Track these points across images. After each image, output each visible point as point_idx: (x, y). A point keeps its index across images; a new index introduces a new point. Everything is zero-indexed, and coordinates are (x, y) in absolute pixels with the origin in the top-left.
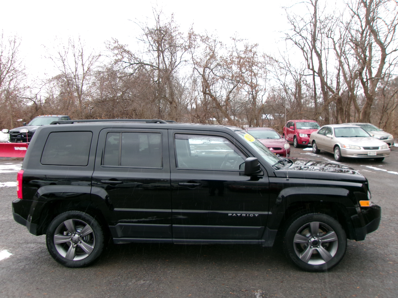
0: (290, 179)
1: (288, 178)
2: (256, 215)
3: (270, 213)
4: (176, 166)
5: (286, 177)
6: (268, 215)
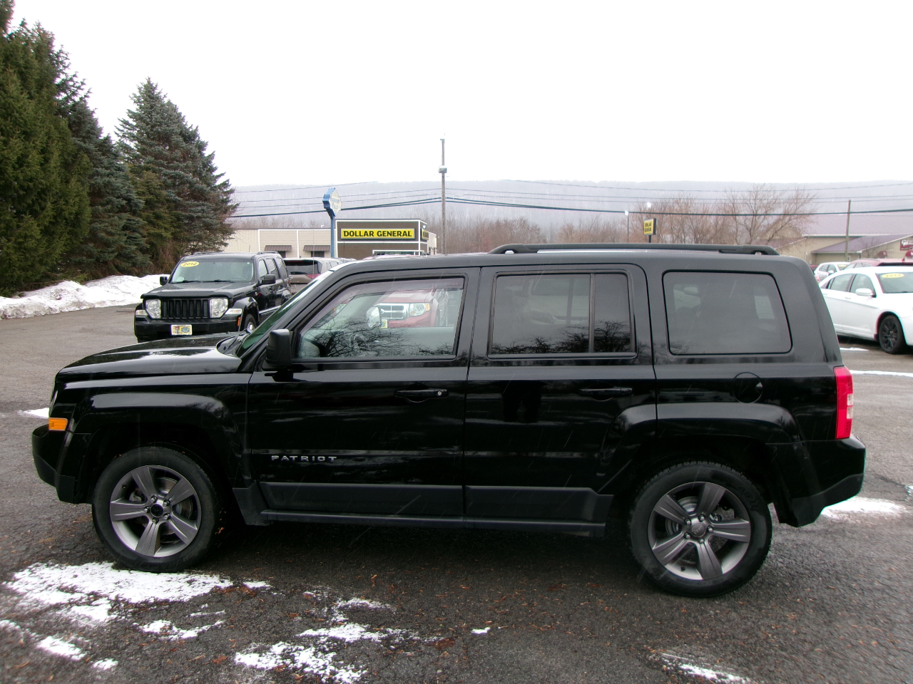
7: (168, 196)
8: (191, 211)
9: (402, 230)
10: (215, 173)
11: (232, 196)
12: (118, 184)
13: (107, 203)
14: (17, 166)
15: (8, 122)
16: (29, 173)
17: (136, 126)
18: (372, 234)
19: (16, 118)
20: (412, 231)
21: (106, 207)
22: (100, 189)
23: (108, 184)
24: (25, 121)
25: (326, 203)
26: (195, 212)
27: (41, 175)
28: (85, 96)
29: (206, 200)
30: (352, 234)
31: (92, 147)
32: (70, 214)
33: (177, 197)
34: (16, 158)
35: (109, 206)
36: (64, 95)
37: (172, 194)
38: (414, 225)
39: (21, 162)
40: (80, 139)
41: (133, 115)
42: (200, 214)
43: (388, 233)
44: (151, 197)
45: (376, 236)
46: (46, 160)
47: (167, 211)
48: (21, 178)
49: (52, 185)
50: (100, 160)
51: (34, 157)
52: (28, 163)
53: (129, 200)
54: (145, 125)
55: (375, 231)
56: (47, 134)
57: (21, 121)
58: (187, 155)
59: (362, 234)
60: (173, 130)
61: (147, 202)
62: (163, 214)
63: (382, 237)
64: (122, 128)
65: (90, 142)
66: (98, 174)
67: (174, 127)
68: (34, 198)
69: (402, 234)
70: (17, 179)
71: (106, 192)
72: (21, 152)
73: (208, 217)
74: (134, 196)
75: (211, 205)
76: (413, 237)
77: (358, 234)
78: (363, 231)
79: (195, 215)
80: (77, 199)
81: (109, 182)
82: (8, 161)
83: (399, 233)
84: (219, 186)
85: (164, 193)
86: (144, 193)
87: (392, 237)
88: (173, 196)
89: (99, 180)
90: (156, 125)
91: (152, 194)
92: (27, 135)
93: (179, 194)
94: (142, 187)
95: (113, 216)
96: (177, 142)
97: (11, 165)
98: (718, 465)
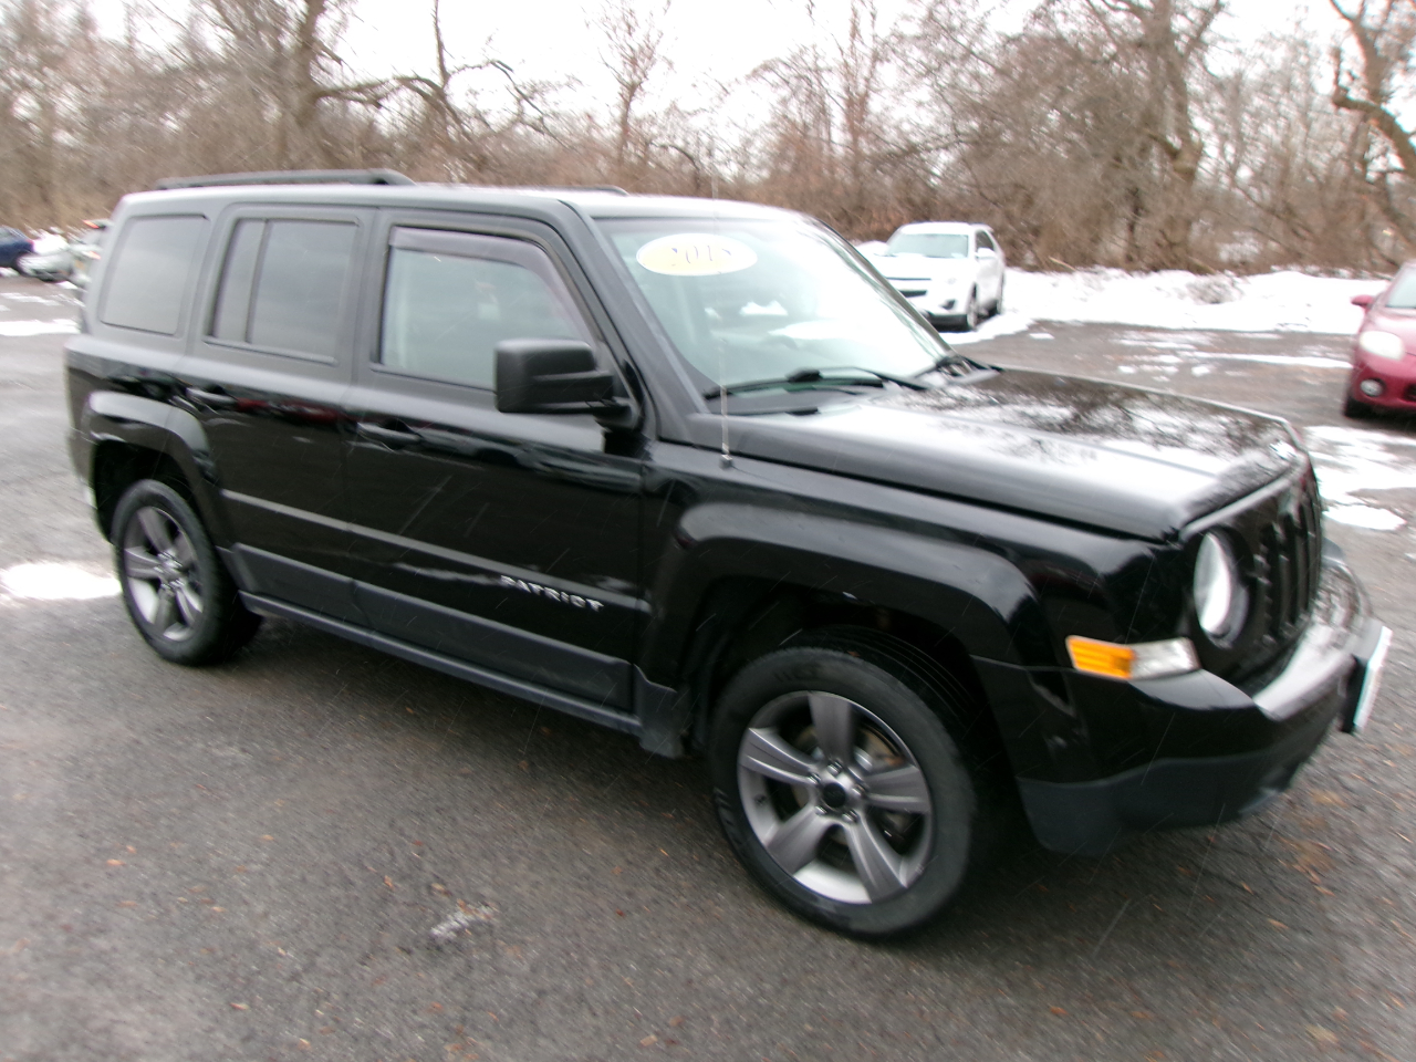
0: (737, 461)
1: (726, 457)
2: (595, 604)
3: (644, 606)
4: (378, 356)
5: (720, 451)
6: (637, 613)
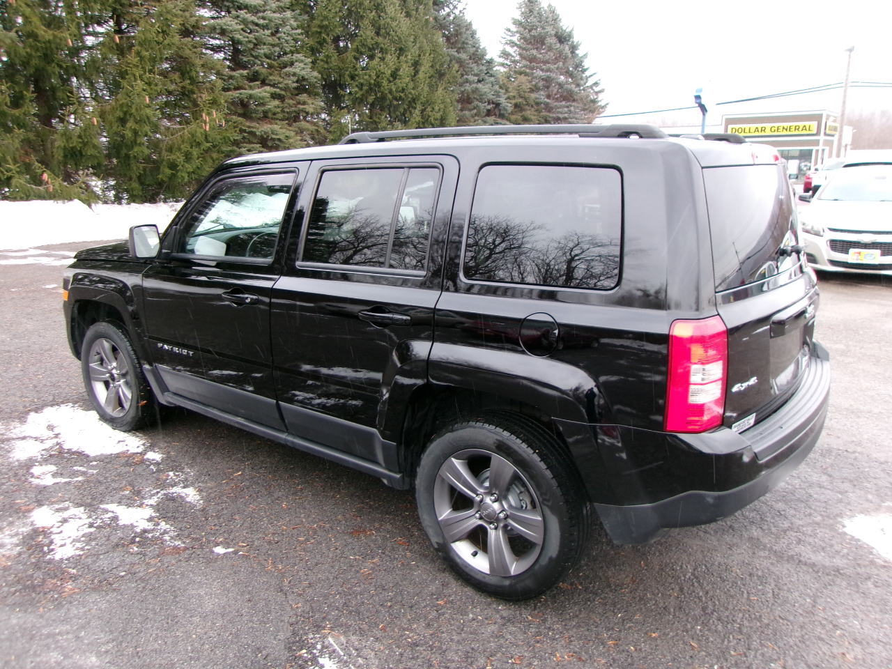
7: (536, 98)
8: (559, 112)
9: (801, 124)
10: (587, 73)
11: (601, 96)
12: (486, 90)
13: (475, 108)
14: (391, 79)
15: (386, 41)
16: (400, 85)
17: (517, 32)
18: (763, 130)
19: (393, 36)
20: (814, 125)
21: (472, 112)
22: (468, 96)
23: (475, 91)
24: (400, 38)
25: (698, 97)
26: (562, 113)
27: (411, 85)
28: (464, 9)
29: (574, 101)
30: (740, 131)
31: (463, 56)
32: (436, 120)
33: (546, 100)
34: (389, 72)
35: (475, 111)
36: (447, 10)
37: (541, 96)
38: (818, 118)
39: (394, 75)
40: (455, 50)
41: (516, 22)
42: (566, 115)
43: (784, 128)
44: (520, 100)
45: (768, 133)
46: (416, 72)
47: (536, 113)
48: (394, 90)
49: (419, 95)
50: (471, 68)
51: (406, 70)
52: (400, 76)
53: (497, 105)
54: (523, 29)
55: (768, 126)
56: (420, 48)
57: (396, 38)
58: (560, 57)
59: (752, 130)
60: (547, 32)
61: (516, 106)
62: (530, 116)
63: (776, 133)
64: (505, 36)
65: (464, 53)
66: (467, 81)
67: (549, 29)
68: (406, 107)
69: (800, 129)
70: (391, 92)
71: (474, 98)
72: (394, 66)
73: (574, 118)
74: (502, 100)
75: (578, 105)
76: (815, 132)
77: (747, 130)
78: (753, 126)
79: (561, 116)
80: (442, 106)
81: (477, 89)
82: (384, 76)
83: (797, 128)
84: (591, 87)
85: (533, 96)
86: (514, 97)
87: (788, 133)
88: (543, 99)
89: (468, 87)
90: (532, 29)
91: (522, 97)
92: (401, 51)
93: (548, 97)
94: (514, 91)
95: (478, 120)
96: (551, 44)
97: (386, 79)
98: (506, 434)
